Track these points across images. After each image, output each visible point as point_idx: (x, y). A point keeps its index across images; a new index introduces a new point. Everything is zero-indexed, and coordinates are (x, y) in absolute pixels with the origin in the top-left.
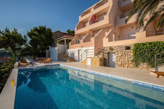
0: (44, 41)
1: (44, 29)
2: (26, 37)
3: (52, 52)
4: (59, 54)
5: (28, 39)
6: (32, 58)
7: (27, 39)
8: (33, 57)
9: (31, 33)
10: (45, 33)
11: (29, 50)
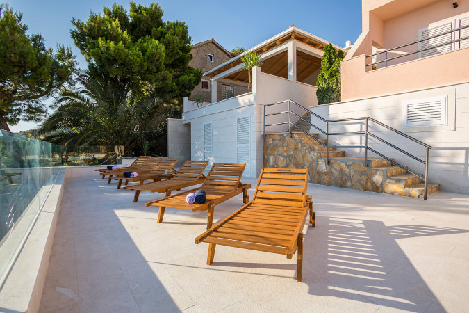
0: (158, 70)
1: (155, 15)
2: (70, 56)
3: (207, 127)
4: (265, 136)
5: (77, 67)
6: (100, 162)
7: (72, 65)
8: (101, 156)
9: (91, 29)
10: (163, 34)
11: (83, 116)
